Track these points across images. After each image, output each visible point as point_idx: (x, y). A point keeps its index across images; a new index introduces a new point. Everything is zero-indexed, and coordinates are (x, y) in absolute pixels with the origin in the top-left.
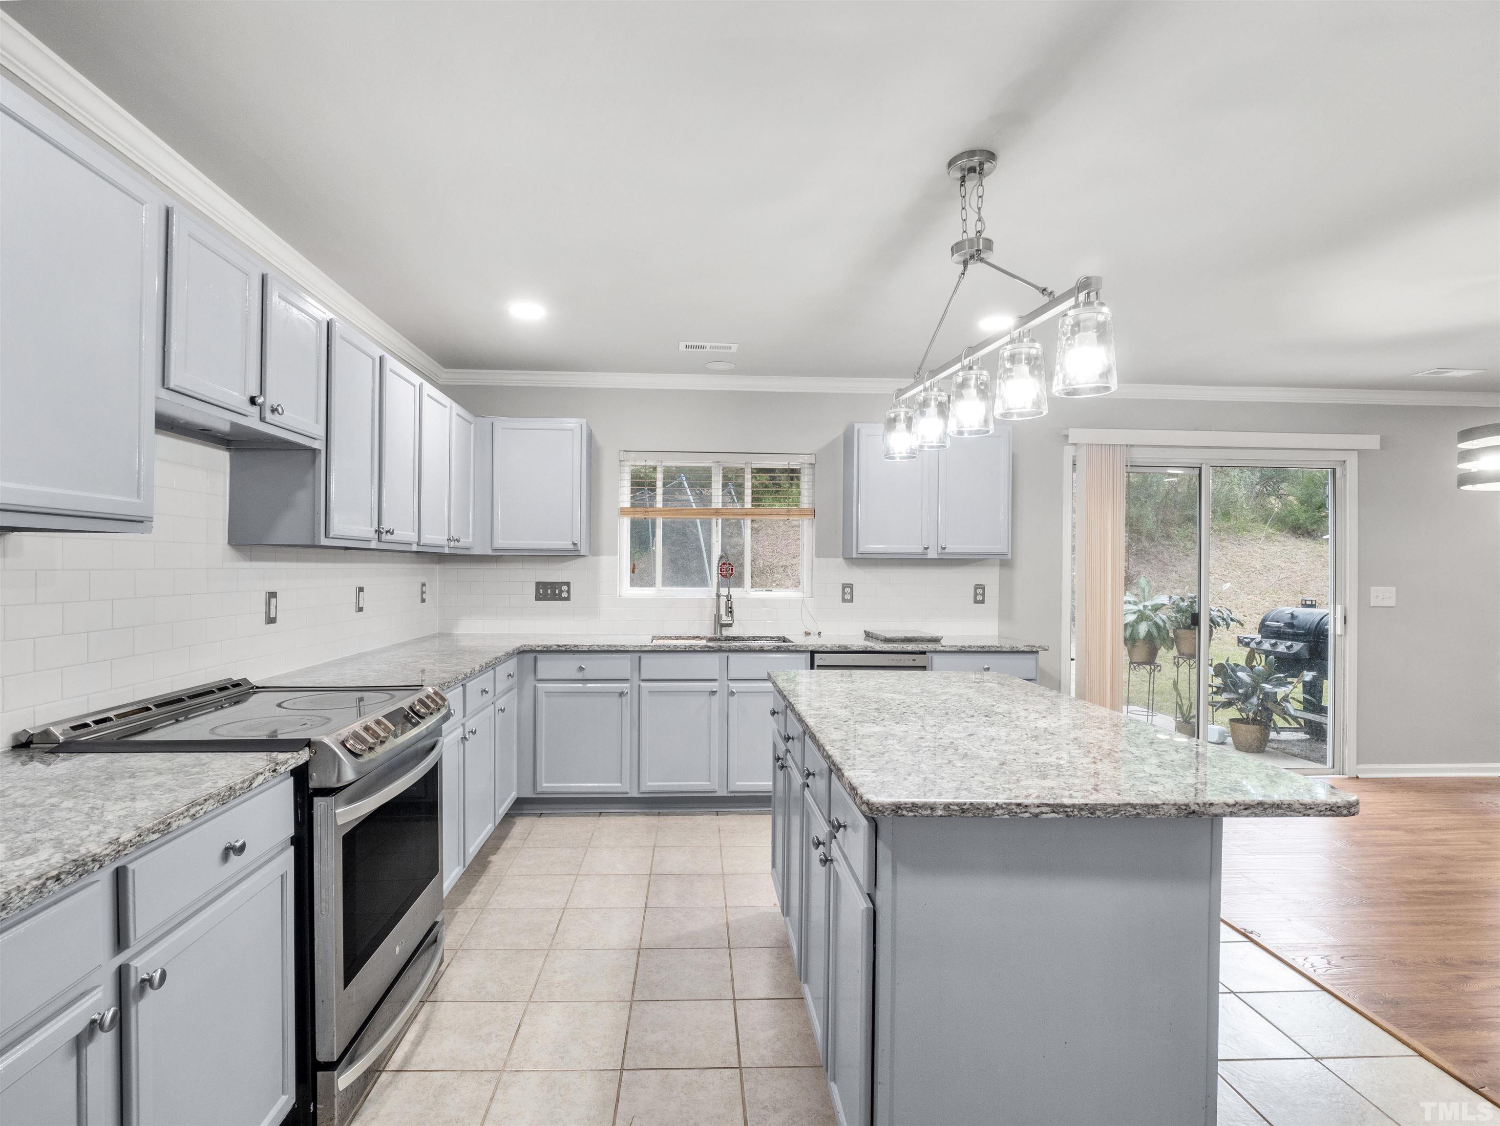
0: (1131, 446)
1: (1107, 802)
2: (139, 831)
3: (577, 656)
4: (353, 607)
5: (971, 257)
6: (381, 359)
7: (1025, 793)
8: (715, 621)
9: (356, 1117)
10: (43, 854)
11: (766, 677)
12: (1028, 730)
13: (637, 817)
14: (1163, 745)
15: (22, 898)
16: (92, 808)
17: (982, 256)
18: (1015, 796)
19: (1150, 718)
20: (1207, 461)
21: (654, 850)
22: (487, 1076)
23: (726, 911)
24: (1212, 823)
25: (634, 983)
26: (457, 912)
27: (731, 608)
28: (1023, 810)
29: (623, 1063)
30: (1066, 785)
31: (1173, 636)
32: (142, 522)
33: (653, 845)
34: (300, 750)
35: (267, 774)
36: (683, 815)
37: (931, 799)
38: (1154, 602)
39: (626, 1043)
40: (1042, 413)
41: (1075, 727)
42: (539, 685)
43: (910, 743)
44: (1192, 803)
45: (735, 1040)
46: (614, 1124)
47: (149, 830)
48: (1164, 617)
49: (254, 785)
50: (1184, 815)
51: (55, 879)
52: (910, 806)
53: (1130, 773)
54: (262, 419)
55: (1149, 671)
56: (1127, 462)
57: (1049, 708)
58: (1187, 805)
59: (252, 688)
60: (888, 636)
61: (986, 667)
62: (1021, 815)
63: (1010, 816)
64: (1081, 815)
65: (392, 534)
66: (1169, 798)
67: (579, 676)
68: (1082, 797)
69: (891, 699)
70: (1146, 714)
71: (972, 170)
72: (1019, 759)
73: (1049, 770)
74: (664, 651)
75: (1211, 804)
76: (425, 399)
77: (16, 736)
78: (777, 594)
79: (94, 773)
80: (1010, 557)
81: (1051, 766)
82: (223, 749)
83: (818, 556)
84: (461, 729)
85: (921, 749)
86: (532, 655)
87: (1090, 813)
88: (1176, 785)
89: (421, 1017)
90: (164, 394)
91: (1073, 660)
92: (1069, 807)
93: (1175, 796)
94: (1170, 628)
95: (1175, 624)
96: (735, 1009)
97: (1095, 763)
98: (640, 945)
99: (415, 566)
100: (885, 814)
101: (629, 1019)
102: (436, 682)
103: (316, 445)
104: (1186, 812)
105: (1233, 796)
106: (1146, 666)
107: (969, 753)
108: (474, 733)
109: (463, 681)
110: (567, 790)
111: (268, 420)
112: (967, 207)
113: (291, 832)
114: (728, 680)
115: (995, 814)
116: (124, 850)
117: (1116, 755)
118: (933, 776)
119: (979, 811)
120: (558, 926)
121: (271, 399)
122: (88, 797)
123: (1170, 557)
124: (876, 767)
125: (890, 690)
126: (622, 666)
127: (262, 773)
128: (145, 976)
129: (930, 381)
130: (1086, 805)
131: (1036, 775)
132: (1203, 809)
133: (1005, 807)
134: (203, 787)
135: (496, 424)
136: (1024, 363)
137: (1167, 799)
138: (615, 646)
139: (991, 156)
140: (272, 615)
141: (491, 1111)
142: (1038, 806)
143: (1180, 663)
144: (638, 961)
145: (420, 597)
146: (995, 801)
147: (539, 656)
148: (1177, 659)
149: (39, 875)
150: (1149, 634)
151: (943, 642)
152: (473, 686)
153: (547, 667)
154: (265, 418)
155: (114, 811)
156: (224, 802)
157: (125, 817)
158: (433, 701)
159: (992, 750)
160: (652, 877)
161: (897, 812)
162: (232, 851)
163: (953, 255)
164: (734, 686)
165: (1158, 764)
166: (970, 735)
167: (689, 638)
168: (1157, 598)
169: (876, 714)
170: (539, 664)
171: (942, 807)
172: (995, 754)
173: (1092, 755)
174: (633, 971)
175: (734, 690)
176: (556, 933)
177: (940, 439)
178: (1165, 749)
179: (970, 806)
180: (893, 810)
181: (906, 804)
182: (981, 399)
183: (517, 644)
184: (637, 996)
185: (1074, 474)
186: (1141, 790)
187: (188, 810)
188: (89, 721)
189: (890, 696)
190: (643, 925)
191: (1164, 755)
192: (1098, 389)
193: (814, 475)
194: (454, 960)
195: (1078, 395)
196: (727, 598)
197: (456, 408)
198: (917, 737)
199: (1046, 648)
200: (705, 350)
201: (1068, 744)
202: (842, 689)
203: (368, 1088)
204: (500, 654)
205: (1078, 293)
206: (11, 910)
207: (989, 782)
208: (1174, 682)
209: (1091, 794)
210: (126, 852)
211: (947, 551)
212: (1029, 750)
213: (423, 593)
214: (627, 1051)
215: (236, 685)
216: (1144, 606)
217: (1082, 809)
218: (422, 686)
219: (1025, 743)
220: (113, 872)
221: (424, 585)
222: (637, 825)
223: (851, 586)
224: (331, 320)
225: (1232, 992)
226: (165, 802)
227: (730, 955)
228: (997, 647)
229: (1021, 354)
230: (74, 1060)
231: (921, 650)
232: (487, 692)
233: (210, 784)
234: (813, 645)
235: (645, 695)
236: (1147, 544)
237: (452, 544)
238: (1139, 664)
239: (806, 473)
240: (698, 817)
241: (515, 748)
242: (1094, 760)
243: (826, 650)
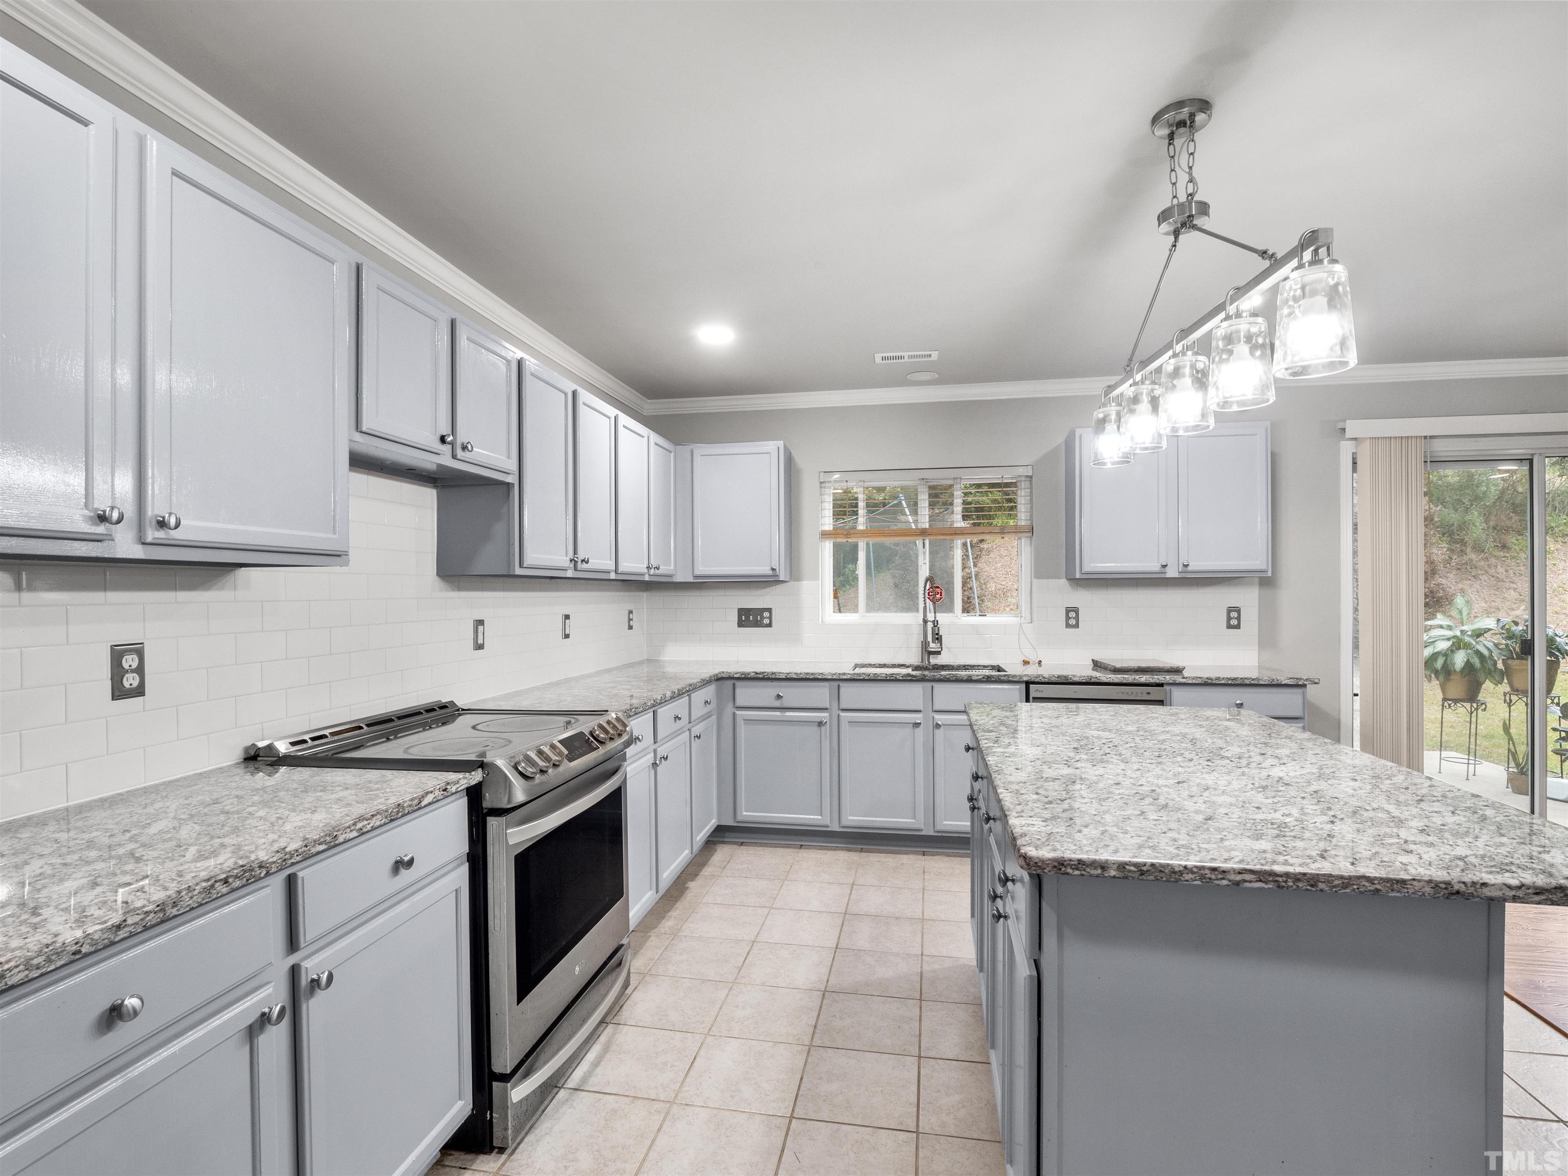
0: (1432, 437)
1: (1333, 873)
2: (306, 842)
3: (775, 683)
4: (560, 634)
5: (1182, 225)
6: (574, 393)
7: (1226, 855)
8: (922, 648)
9: (532, 1130)
10: (221, 859)
11: (962, 709)
12: (1256, 779)
13: (838, 852)
14: (1436, 803)
15: (191, 898)
16: (278, 818)
17: (1195, 222)
18: (1212, 859)
19: (1471, 767)
20: (1540, 451)
21: (852, 887)
22: (658, 1106)
23: (922, 959)
24: (1489, 909)
25: (815, 1027)
26: (650, 936)
27: (937, 634)
28: (1220, 876)
29: (793, 1111)
30: (1284, 849)
31: (1503, 668)
32: (339, 556)
33: (851, 882)
34: (474, 770)
35: (437, 793)
36: (887, 853)
37: (1104, 856)
38: (1476, 626)
39: (799, 1089)
40: (1268, 400)
41: (1320, 777)
42: (738, 712)
43: (1101, 790)
44: (1455, 881)
45: (916, 1101)
46: (776, 1174)
47: (315, 841)
48: (1490, 645)
49: (423, 804)
50: (1443, 895)
51: (223, 882)
52: (1076, 863)
53: (1378, 838)
54: (454, 457)
55: (1469, 710)
56: (1425, 457)
57: (1294, 753)
58: (1448, 883)
59: (458, 710)
60: (1118, 665)
61: (1238, 702)
62: (1216, 882)
63: (1202, 882)
64: (1298, 886)
65: (587, 562)
66: (1422, 873)
67: (777, 704)
68: (1300, 865)
69: (1097, 738)
70: (1466, 761)
71: (1181, 124)
72: (1233, 813)
73: (1267, 828)
74: (864, 680)
75: (1484, 885)
76: (622, 431)
77: (247, 749)
78: (990, 619)
79: (295, 786)
80: (1270, 574)
81: (1272, 824)
82: (408, 768)
83: (1037, 577)
84: (652, 755)
85: (1112, 798)
86: (730, 683)
87: (1309, 885)
88: (1438, 856)
89: (603, 1039)
90: (358, 437)
91: (1356, 695)
92: (1281, 876)
93: (1433, 870)
94: (1499, 659)
95: (1504, 653)
96: (919, 1068)
97: (1332, 822)
98: (826, 987)
99: (622, 594)
100: (1045, 871)
101: (805, 1065)
102: (623, 708)
103: (509, 479)
104: (1446, 892)
105: (1519, 876)
106: (1465, 704)
107: (1171, 804)
108: (666, 758)
109: (654, 707)
110: (768, 820)
111: (459, 457)
112: (1177, 168)
113: (465, 848)
114: (933, 711)
115: (1183, 879)
116: (291, 859)
117: (1365, 814)
118: (1115, 829)
119: (1162, 875)
120: (745, 959)
121: (462, 437)
122: (280, 807)
123: (1507, 571)
124: (1048, 816)
125: (1100, 727)
126: (820, 695)
127: (432, 792)
128: (315, 977)
129: (1141, 373)
130: (1305, 874)
131: (1248, 834)
132: (1471, 890)
133: (1198, 871)
134: (375, 803)
135: (695, 452)
136: (1242, 342)
137: (1419, 874)
138: (812, 674)
139: (1204, 105)
140: (480, 641)
141: (657, 1142)
142: (1240, 873)
143: (1513, 702)
144: (822, 1003)
145: (627, 624)
146: (1183, 863)
147: (738, 683)
148: (1508, 695)
149: (208, 877)
150: (1468, 665)
151: (1186, 673)
152: (665, 713)
153: (746, 694)
154: (456, 455)
155: (296, 820)
156: (393, 818)
157: (300, 828)
158: (614, 727)
159: (1201, 801)
160: (847, 916)
161: (1060, 869)
162: (401, 865)
163: (1159, 225)
164: (940, 718)
165: (1420, 828)
166: (1179, 783)
167: (894, 666)
168: (1479, 621)
169: (1072, 754)
170: (738, 691)
171: (1115, 866)
172: (1203, 807)
173: (1332, 813)
174: (816, 1014)
175: (940, 723)
176: (742, 966)
177: (1153, 439)
178: (1437, 810)
179: (1150, 868)
180: (1055, 867)
181: (1070, 860)
182: (1197, 389)
183: (716, 670)
184: (817, 1042)
185: (1354, 475)
186: (1385, 859)
187: (355, 824)
188: (306, 737)
189: (1096, 733)
190: (831, 966)
191: (1432, 817)
192: (1332, 365)
193: (1031, 488)
194: (640, 985)
195: (1309, 375)
196: (934, 624)
197: (654, 437)
198: (1112, 782)
199: (1316, 681)
200: (903, 360)
201: (1303, 798)
202: (1042, 725)
203: (546, 1103)
204: (695, 681)
205: (1302, 251)
206: (181, 907)
207: (1183, 840)
208: (1504, 724)
209: (1315, 861)
210: (293, 861)
211: (1189, 568)
212: (1249, 803)
213: (630, 620)
214: (799, 1099)
215: (443, 707)
216: (1462, 631)
217: (1299, 880)
218: (607, 711)
219: (1248, 794)
220: (286, 878)
221: (631, 612)
222: (837, 860)
223: (1076, 610)
224: (521, 358)
225: (1560, 1121)
226: (338, 816)
227: (921, 1007)
228: (1253, 680)
229: (1238, 331)
230: (247, 1048)
231: (1157, 681)
232: (680, 719)
233: (382, 800)
234: (1027, 675)
235: (845, 727)
236: (1473, 556)
237: (652, 571)
238: (1456, 701)
239: (1023, 486)
240: (903, 856)
241: (715, 774)
242: (1332, 819)
243: (1043, 680)
